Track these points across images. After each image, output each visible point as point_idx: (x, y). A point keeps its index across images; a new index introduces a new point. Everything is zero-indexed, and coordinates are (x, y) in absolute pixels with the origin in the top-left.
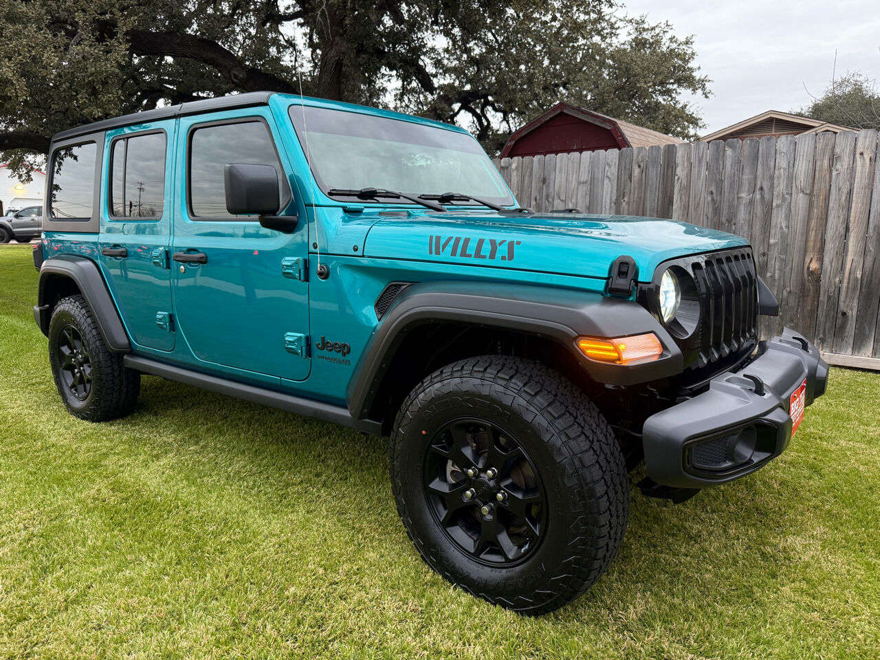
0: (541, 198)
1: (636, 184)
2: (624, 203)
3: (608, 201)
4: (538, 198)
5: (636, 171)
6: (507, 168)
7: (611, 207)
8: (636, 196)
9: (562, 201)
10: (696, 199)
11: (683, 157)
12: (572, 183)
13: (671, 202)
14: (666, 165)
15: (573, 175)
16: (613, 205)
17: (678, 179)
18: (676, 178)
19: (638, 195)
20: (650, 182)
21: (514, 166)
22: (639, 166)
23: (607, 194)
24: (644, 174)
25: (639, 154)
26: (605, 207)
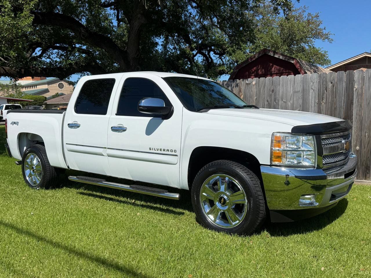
0: (271, 100)
1: (330, 93)
2: (323, 104)
3: (313, 102)
4: (269, 100)
5: (330, 85)
6: (250, 84)
7: (315, 106)
8: (330, 100)
9: (284, 102)
10: (368, 101)
11: (358, 78)
12: (290, 92)
13: (352, 103)
14: (348, 82)
15: (290, 88)
16: (316, 104)
17: (356, 90)
18: (355, 89)
19: (331, 99)
20: (338, 92)
21: (254, 83)
22: (332, 83)
23: (312, 98)
24: (335, 87)
25: (331, 76)
26: (311, 105)
